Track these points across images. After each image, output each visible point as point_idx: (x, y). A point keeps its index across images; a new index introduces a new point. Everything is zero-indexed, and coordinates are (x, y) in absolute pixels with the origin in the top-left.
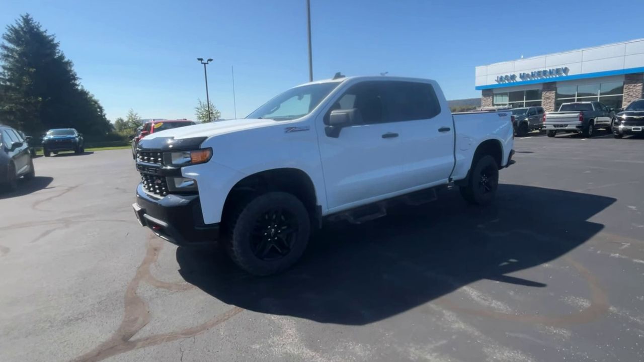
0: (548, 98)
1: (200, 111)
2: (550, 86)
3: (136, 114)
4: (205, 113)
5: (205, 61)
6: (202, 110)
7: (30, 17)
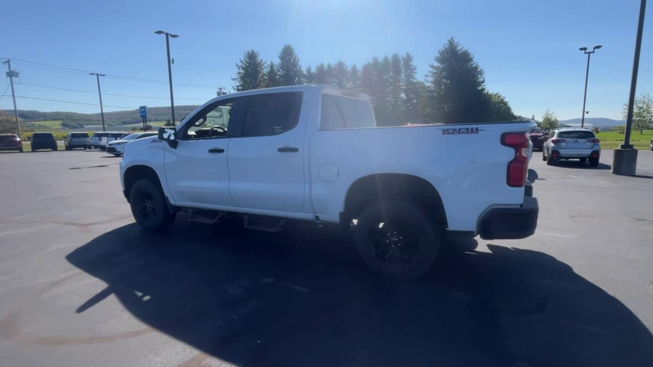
3: (552, 114)
5: (590, 50)
7: (453, 39)
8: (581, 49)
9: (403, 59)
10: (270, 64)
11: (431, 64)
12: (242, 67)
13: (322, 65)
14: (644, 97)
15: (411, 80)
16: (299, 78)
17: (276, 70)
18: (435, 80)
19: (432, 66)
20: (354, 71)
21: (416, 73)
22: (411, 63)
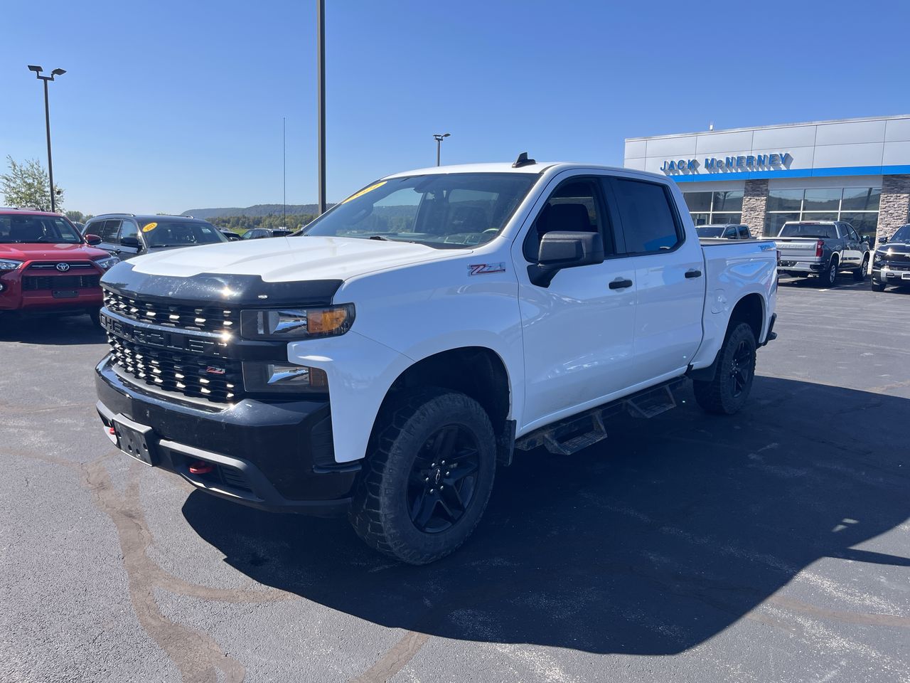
0: (753, 209)
1: (12, 185)
2: (756, 186)
4: (23, 190)
6: (18, 181)
8: (32, 68)
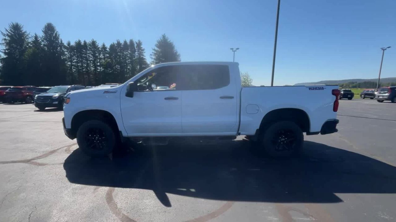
5: (234, 50)
7: (165, 35)
8: (231, 49)
9: (136, 43)
10: (35, 35)
11: (154, 48)
12: (8, 35)
13: (79, 41)
14: (246, 74)
15: (142, 56)
16: (61, 49)
17: (41, 41)
18: (157, 58)
19: (155, 50)
20: (104, 47)
21: (144, 52)
22: (141, 46)
